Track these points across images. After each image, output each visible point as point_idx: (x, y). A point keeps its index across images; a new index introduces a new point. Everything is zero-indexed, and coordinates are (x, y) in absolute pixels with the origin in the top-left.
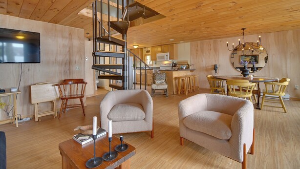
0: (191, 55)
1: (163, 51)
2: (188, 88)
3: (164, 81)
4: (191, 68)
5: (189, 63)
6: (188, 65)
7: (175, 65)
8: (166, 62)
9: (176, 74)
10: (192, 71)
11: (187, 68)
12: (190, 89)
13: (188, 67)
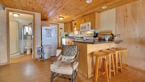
0: (116, 23)
1: (85, 21)
2: (112, 69)
3: (74, 57)
4: (116, 39)
5: (114, 33)
6: (113, 35)
7: (96, 35)
8: (89, 32)
9: (91, 49)
10: (118, 42)
11: (111, 40)
12: (114, 71)
13: (113, 38)
